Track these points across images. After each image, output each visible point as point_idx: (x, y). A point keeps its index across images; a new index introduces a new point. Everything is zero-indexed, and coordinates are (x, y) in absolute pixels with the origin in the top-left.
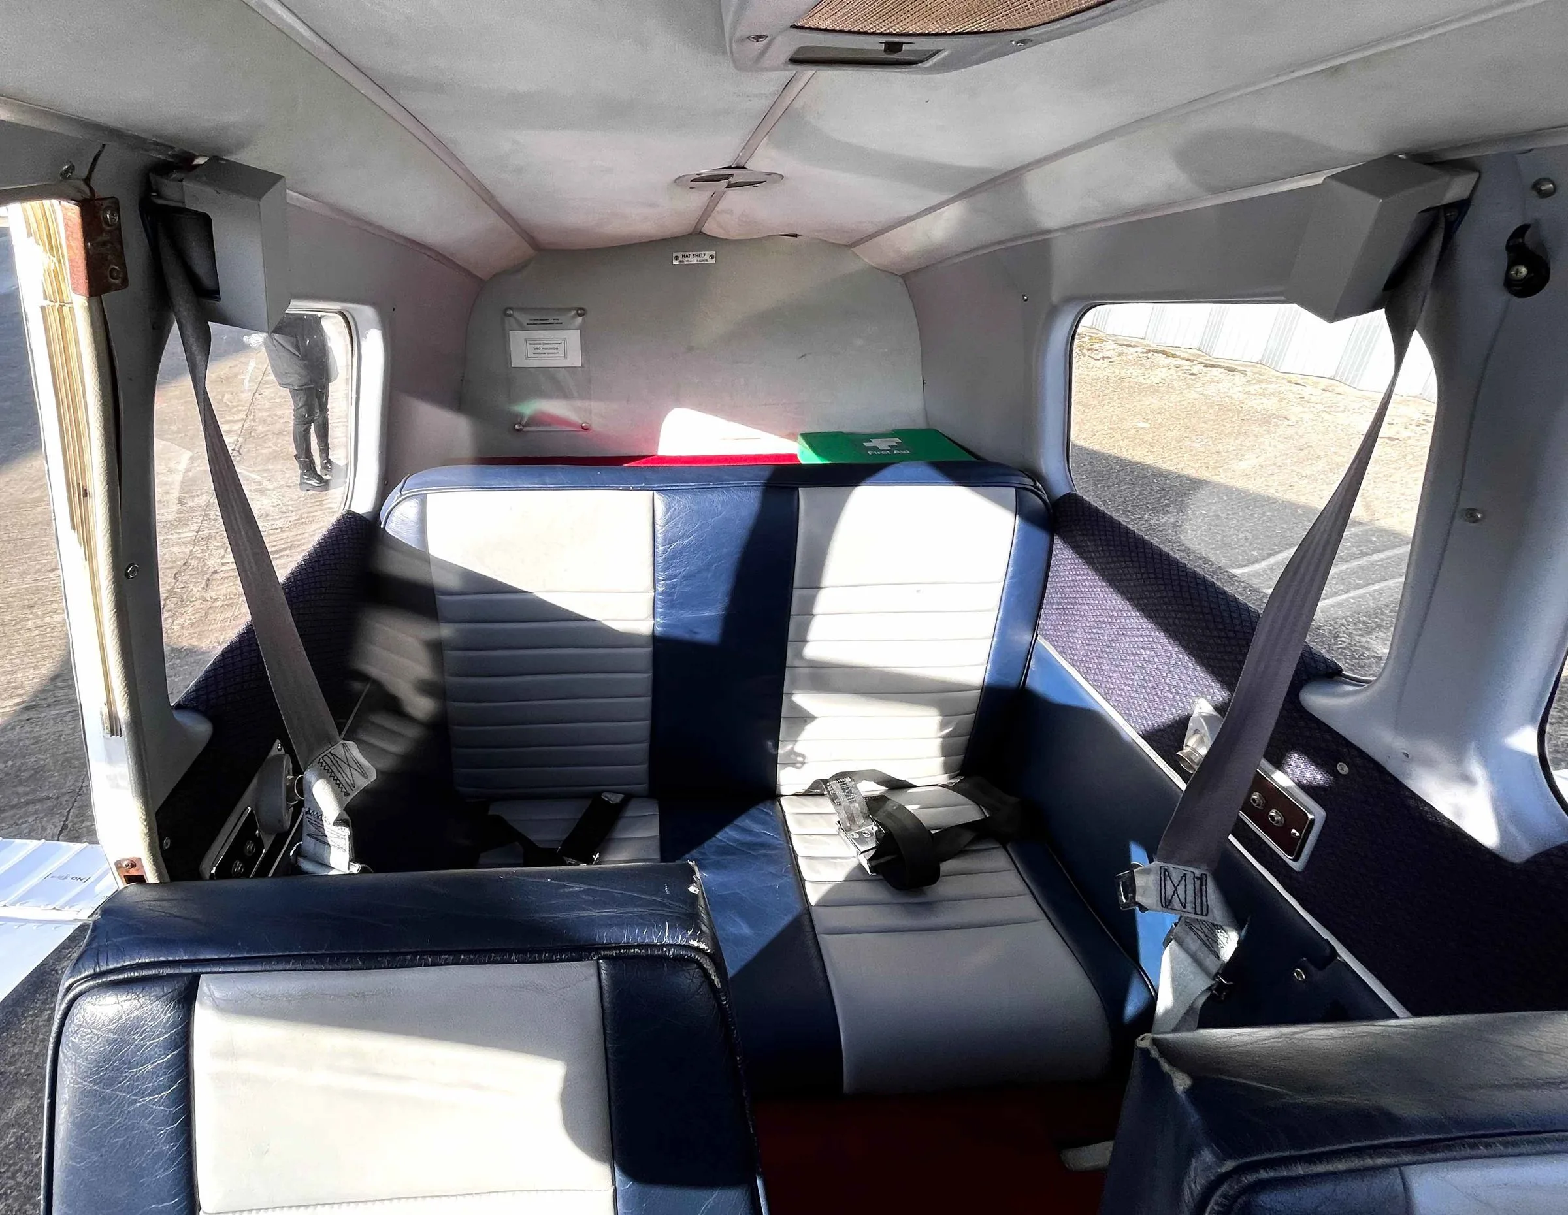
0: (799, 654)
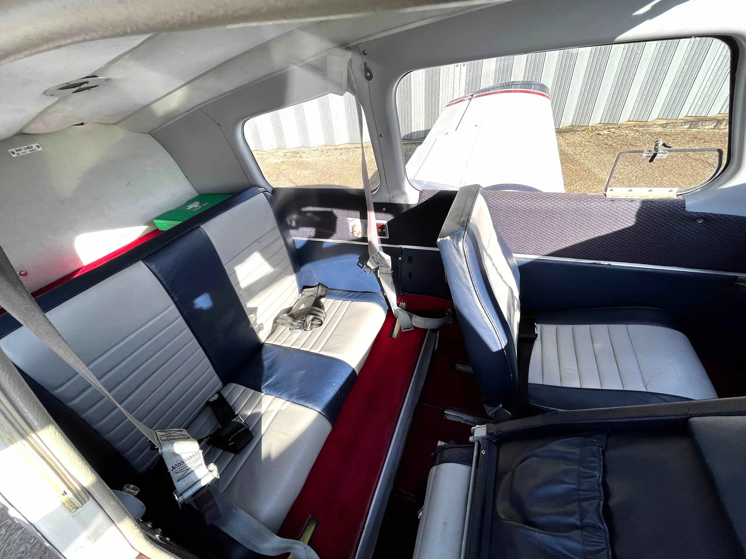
0: (240, 289)
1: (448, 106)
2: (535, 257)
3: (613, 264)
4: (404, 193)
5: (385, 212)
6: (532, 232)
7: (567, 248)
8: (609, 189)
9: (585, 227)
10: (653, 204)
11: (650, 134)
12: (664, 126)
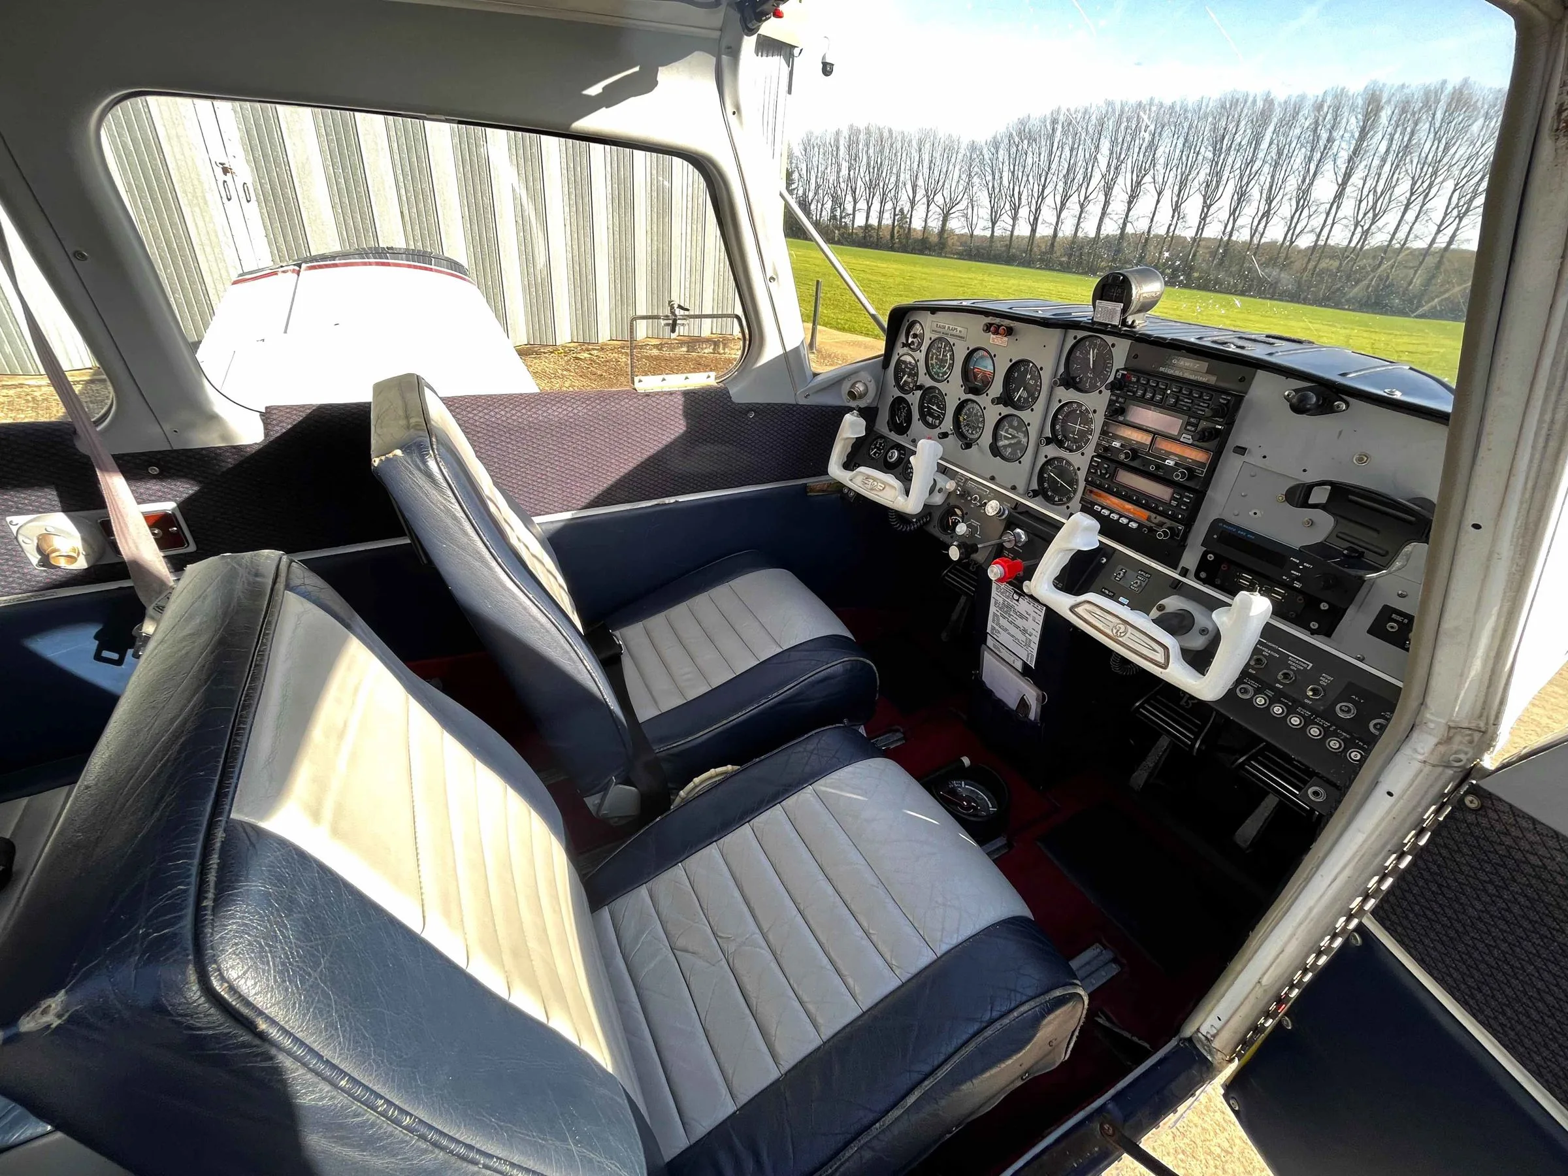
1: (235, 283)
2: (567, 515)
3: (681, 499)
4: (213, 418)
5: (161, 477)
6: (547, 467)
7: (612, 486)
8: (636, 379)
9: (626, 444)
10: (696, 396)
11: (647, 358)
12: (659, 347)
